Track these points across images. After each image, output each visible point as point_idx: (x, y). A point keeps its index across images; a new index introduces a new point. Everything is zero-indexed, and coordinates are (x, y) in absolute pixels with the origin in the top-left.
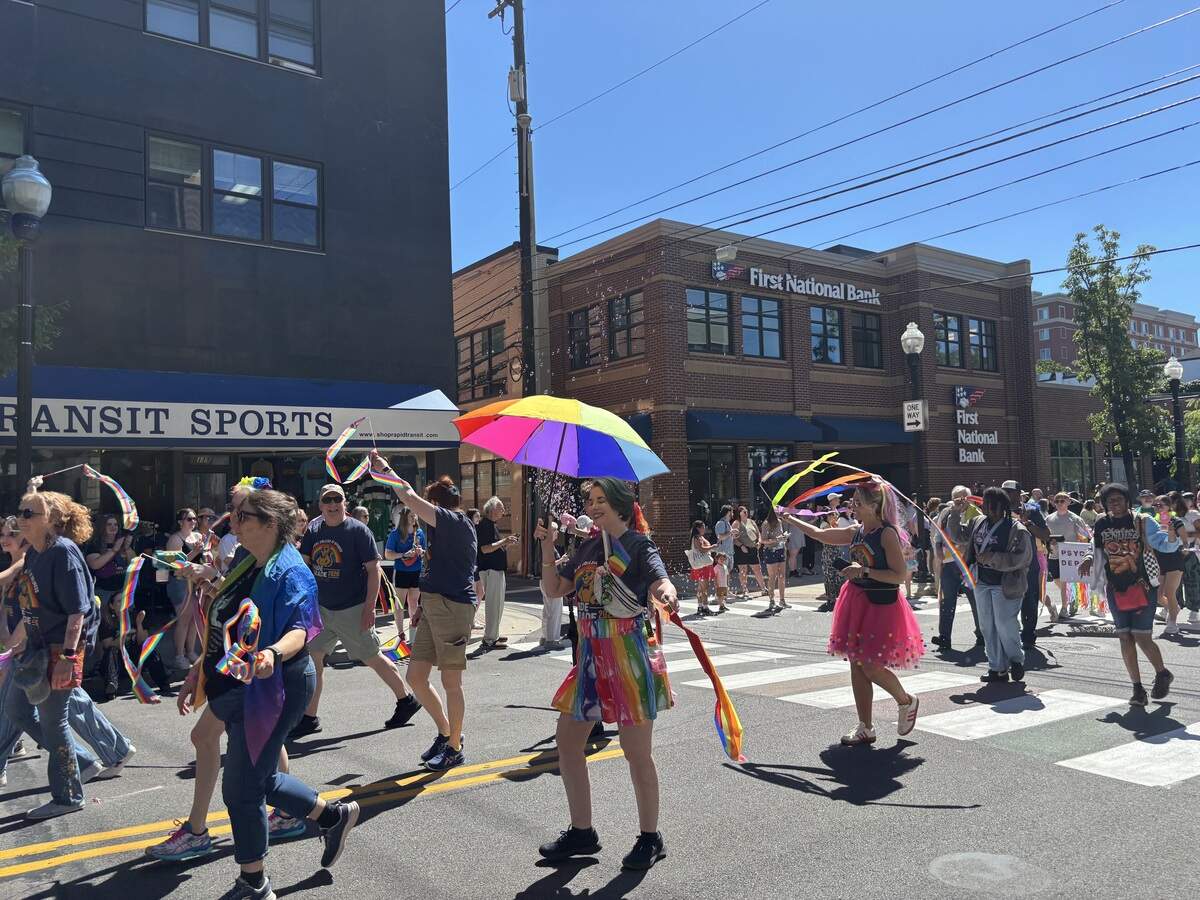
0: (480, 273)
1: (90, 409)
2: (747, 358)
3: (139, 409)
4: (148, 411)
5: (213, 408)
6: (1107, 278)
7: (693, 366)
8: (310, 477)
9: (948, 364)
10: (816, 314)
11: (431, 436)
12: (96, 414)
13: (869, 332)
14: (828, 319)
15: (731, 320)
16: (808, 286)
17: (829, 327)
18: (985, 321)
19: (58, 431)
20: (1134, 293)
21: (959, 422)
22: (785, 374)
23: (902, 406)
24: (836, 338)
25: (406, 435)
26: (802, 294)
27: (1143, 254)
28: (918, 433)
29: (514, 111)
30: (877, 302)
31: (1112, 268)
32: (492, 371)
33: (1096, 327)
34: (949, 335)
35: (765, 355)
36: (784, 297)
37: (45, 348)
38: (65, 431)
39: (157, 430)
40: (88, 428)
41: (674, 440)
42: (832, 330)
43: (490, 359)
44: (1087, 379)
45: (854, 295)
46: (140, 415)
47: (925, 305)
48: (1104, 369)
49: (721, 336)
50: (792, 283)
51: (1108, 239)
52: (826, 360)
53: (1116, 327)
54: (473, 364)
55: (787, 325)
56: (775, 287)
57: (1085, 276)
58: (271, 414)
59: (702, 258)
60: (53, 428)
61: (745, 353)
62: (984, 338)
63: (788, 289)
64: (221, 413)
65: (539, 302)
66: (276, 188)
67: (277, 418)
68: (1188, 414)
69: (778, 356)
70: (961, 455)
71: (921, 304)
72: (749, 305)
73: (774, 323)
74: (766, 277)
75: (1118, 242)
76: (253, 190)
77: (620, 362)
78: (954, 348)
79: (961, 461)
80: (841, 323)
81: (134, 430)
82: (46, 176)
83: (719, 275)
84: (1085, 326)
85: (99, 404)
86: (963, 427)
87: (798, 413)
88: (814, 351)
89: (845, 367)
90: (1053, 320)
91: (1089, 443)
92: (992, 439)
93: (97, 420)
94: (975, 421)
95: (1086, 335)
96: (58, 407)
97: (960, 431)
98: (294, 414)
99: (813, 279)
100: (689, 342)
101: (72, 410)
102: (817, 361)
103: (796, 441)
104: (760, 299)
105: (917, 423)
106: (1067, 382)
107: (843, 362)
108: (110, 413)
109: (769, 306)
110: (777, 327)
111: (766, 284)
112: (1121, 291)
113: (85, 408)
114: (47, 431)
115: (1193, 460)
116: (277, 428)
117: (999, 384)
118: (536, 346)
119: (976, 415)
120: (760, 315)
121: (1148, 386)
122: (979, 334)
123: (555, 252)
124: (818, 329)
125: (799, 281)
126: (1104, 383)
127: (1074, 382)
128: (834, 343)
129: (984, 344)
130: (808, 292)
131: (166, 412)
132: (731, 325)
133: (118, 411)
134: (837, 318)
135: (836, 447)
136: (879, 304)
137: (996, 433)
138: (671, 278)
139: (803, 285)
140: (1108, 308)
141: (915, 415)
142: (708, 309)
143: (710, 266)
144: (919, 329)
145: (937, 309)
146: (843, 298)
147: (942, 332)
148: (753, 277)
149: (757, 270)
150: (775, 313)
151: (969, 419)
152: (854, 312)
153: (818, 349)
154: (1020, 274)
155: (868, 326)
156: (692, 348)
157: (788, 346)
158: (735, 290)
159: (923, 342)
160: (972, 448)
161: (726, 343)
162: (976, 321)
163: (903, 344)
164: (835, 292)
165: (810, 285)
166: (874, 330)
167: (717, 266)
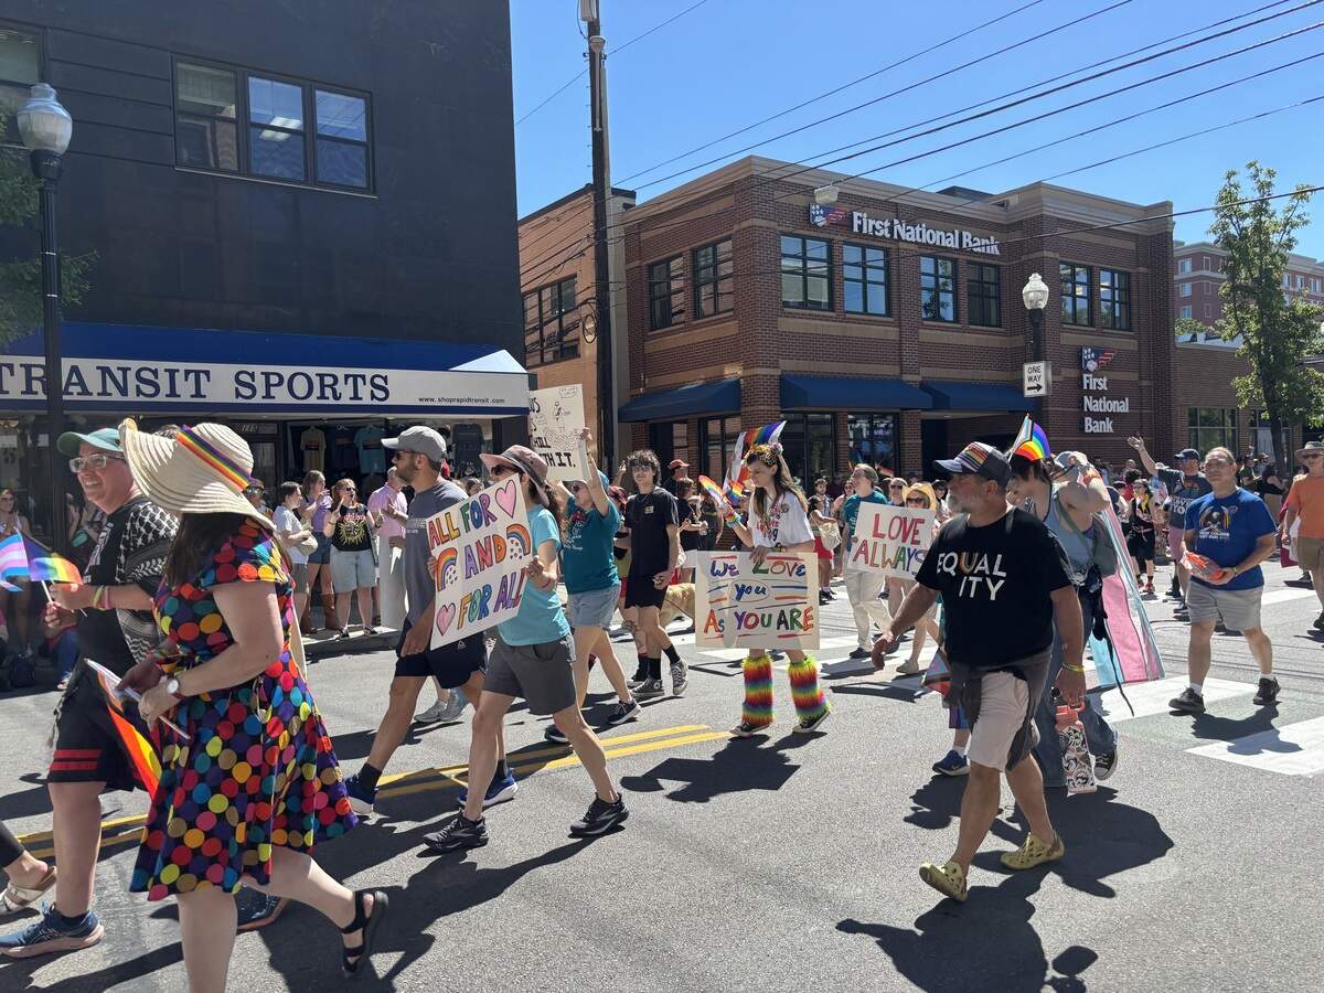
0: (548, 220)
1: (125, 370)
2: (847, 315)
3: (178, 371)
4: (187, 372)
5: (258, 369)
6: (1260, 222)
7: (787, 324)
8: (366, 447)
9: (1075, 322)
10: (927, 265)
11: (498, 401)
12: (131, 376)
13: (986, 286)
14: (941, 271)
15: (831, 270)
16: (918, 232)
17: (941, 280)
18: (1120, 273)
19: (91, 394)
20: (1290, 240)
21: (1085, 387)
22: (892, 333)
23: (1022, 370)
24: (950, 292)
25: (469, 400)
26: (912, 242)
27: (1301, 194)
28: (1038, 399)
29: (586, 33)
30: (994, 250)
31: (1266, 211)
32: (563, 332)
33: (1246, 279)
34: (1078, 290)
35: (869, 311)
36: (892, 246)
37: (73, 302)
38: (99, 394)
39: (198, 394)
40: (124, 391)
41: (767, 406)
42: (945, 284)
43: (560, 317)
44: (1232, 338)
45: (970, 243)
46: (179, 377)
47: (1051, 254)
48: (1253, 326)
49: (820, 292)
50: (899, 228)
51: (1262, 177)
52: (937, 317)
53: (1269, 279)
54: (542, 324)
55: (894, 278)
56: (880, 234)
57: (1235, 220)
58: (321, 376)
59: (798, 200)
60: (85, 392)
61: (845, 309)
62: (1117, 292)
63: (896, 237)
64: (267, 375)
65: (615, 252)
66: (320, 121)
67: (329, 381)
69: (883, 312)
70: (1086, 425)
71: (1046, 253)
72: (851, 254)
73: (879, 276)
74: (871, 222)
75: (1273, 181)
76: (294, 124)
77: (707, 320)
78: (1082, 305)
79: (1087, 431)
80: (955, 277)
81: (173, 393)
82: (66, 107)
83: (817, 219)
84: (1233, 277)
85: (135, 365)
86: (1089, 392)
87: (907, 377)
88: (925, 307)
89: (959, 326)
90: (1196, 273)
91: (1233, 411)
92: (1123, 407)
93: (132, 382)
94: (1103, 387)
95: (1234, 288)
96: (89, 367)
97: (1086, 397)
98: (347, 377)
99: (924, 225)
100: (784, 300)
101: (105, 371)
102: (928, 319)
103: (903, 409)
104: (864, 248)
105: (1039, 387)
106: (1209, 342)
107: (957, 319)
108: (146, 375)
109: (875, 256)
110: (882, 280)
111: (871, 229)
112: (1275, 238)
113: (119, 369)
114: (79, 394)
116: (328, 392)
117: (1132, 345)
118: (612, 303)
119: (1105, 380)
120: (864, 266)
121: (1301, 346)
122: (1112, 287)
123: (632, 195)
124: (928, 282)
125: (908, 228)
126: (1253, 342)
127: (1218, 343)
128: (947, 298)
129: (1117, 299)
130: (919, 240)
131: (207, 373)
132: (831, 278)
133: (155, 372)
134: (950, 269)
135: (948, 415)
136: (998, 253)
137: (1127, 400)
138: (764, 223)
139: (912, 232)
140: (1260, 257)
141: (1036, 378)
142: (805, 259)
143: (808, 210)
144: (1043, 280)
145: (1064, 259)
146: (957, 246)
147: (1069, 285)
148: (856, 222)
149: (860, 215)
150: (881, 264)
151: (1097, 384)
152: (969, 262)
153: (929, 305)
154: (1161, 215)
155: (986, 279)
156: (786, 304)
157: (895, 301)
158: (836, 237)
159: (1047, 296)
160: (1099, 416)
161: (825, 300)
162: (1108, 273)
163: (1024, 298)
164: (948, 240)
165: (921, 232)
166: (992, 284)
167: (816, 210)
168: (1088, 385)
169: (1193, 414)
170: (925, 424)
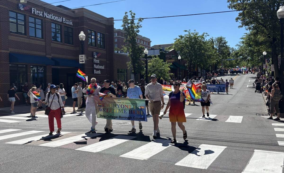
2: (30, 37)
6: (132, 25)
7: (12, 38)
9: (92, 45)
10: (53, 26)
13: (69, 33)
14: (57, 28)
15: (25, 23)
17: (57, 30)
18: (102, 34)
20: (138, 30)
21: (94, 62)
22: (43, 43)
23: (79, 56)
24: (59, 34)
26: (49, 19)
27: (140, 20)
28: (83, 64)
30: (71, 23)
31: (133, 23)
33: (129, 39)
34: (92, 37)
35: (37, 37)
36: (43, 19)
41: (4, 62)
42: (58, 31)
44: (126, 52)
45: (65, 21)
48: (131, 50)
49: (22, 30)
50: (46, 15)
51: (133, 15)
52: (56, 40)
53: (134, 39)
55: (44, 28)
56: (40, 15)
57: (127, 24)
59: (15, 2)
61: (30, 35)
62: (101, 38)
63: (44, 16)
68: (149, 64)
69: (41, 37)
70: (95, 72)
71: (85, 26)
72: (31, 20)
73: (40, 27)
74: (37, 12)
75: (135, 16)
78: (93, 41)
79: (94, 73)
80: (61, 30)
83: (21, 8)
84: (127, 38)
86: (95, 63)
87: (47, 56)
88: (53, 37)
89: (62, 43)
90: (118, 36)
91: (126, 70)
92: (103, 67)
94: (98, 62)
95: (127, 40)
97: (94, 65)
99: (52, 14)
100: (10, 31)
102: (53, 41)
103: (46, 65)
104: (35, 18)
105: (83, 61)
106: (121, 53)
107: (61, 41)
109: (38, 21)
112: (135, 30)
115: (149, 75)
117: (105, 52)
119: (99, 60)
120: (35, 24)
121: (140, 55)
122: (100, 37)
124: (53, 30)
125: (48, 14)
126: (130, 54)
127: (123, 53)
128: (59, 35)
129: (101, 40)
130: (51, 18)
132: (25, 25)
134: (60, 28)
135: (59, 67)
136: (72, 25)
137: (104, 66)
138: (4, 7)
139: (49, 16)
140: (132, 33)
141: (82, 59)
142: (17, 19)
143: (18, 5)
144: (84, 33)
145: (89, 28)
146: (61, 21)
147: (90, 35)
148: (33, 11)
149: (34, 9)
150: (40, 23)
151: (97, 62)
152: (65, 26)
153: (54, 37)
154: (111, 21)
155: (69, 31)
156: (11, 32)
157: (44, 34)
158: (27, 14)
159: (85, 37)
160: (97, 70)
161: (23, 32)
162: (100, 34)
163: (79, 37)
164: (59, 19)
165: (51, 16)
166: (71, 33)
167: (20, 5)
168: (95, 61)
169: (118, 70)
170: (53, 70)
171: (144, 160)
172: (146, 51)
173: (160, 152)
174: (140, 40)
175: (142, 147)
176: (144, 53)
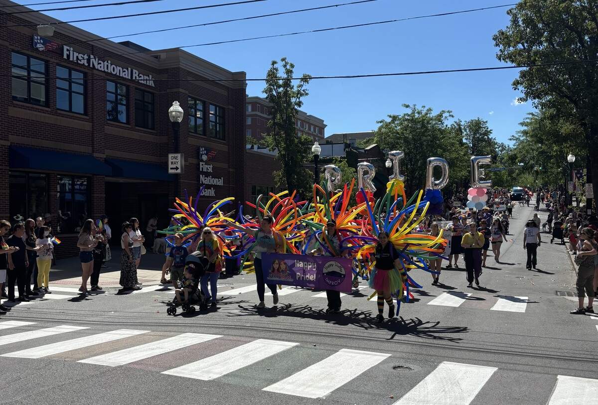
2: (59, 111)
6: (287, 91)
7: (13, 112)
9: (196, 132)
10: (111, 87)
13: (146, 104)
14: (119, 91)
15: (47, 81)
17: (119, 97)
18: (220, 107)
20: (300, 102)
21: (201, 170)
22: (87, 126)
23: (167, 156)
24: (124, 105)
26: (101, 71)
27: (306, 79)
28: (176, 175)
31: (290, 86)
33: (280, 119)
34: (198, 113)
35: (73, 111)
42: (121, 100)
44: (273, 150)
45: (137, 77)
47: (183, 91)
48: (283, 145)
49: (39, 93)
50: (94, 61)
51: (288, 67)
52: (116, 119)
53: (290, 121)
55: (90, 92)
56: (82, 63)
59: (26, 31)
61: (57, 107)
62: (218, 117)
63: (91, 66)
69: (82, 112)
70: (201, 191)
71: (181, 90)
72: (61, 72)
73: (81, 89)
74: (76, 54)
75: (293, 70)
78: (200, 122)
79: (201, 194)
80: (127, 96)
83: (38, 46)
84: (274, 118)
86: (203, 173)
87: (96, 155)
88: (108, 112)
89: (130, 126)
90: (254, 113)
91: (272, 188)
92: (220, 182)
94: (210, 170)
95: (275, 124)
97: (201, 176)
99: (109, 62)
100: (13, 95)
102: (110, 120)
103: (94, 175)
104: (70, 70)
105: (177, 168)
106: (259, 150)
107: (128, 122)
109: (77, 76)
110: (82, 92)
111: (75, 59)
112: (293, 100)
117: (225, 148)
119: (211, 166)
120: (70, 81)
121: (303, 157)
122: (215, 115)
124: (111, 97)
125: (100, 62)
126: (282, 153)
127: (265, 151)
128: (122, 108)
129: (218, 121)
130: (106, 71)
132: (47, 84)
134: (125, 92)
135: (121, 180)
136: (153, 86)
137: (222, 178)
139: (102, 65)
140: (286, 108)
141: (176, 163)
142: (29, 71)
143: (32, 39)
144: (180, 105)
145: (190, 95)
146: (130, 78)
147: (193, 110)
148: (65, 53)
149: (68, 48)
150: (81, 81)
151: (207, 169)
152: (136, 89)
153: (111, 111)
154: (239, 79)
155: (146, 100)
156: (15, 98)
157: (90, 106)
158: (51, 60)
159: (182, 115)
160: (208, 187)
161: (43, 99)
162: (214, 107)
163: (170, 115)
164: (124, 73)
165: (107, 66)
166: (150, 103)
167: (37, 39)
168: (202, 168)
169: (254, 188)
170: (108, 184)
171: (317, 399)
172: (316, 148)
173: (352, 379)
174: (303, 121)
175: (312, 367)
176: (313, 153)
